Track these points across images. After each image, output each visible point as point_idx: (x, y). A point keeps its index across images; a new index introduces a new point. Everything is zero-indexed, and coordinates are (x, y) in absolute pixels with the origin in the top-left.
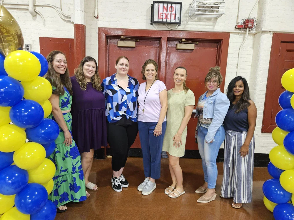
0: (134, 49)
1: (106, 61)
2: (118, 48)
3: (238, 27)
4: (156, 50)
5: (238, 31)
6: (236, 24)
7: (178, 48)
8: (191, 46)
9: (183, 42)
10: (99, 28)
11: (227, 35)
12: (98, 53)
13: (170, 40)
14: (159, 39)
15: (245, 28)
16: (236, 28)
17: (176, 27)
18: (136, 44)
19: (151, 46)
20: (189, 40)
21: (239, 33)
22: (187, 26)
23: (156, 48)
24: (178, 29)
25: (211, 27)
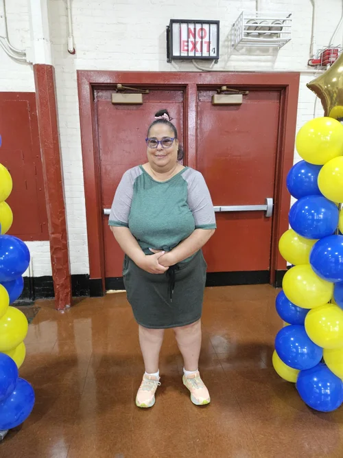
0: (141, 107)
1: (94, 131)
2: (112, 106)
3: (313, 63)
4: (179, 106)
5: (313, 70)
6: (309, 59)
7: (216, 101)
8: (237, 98)
9: (225, 91)
10: (78, 71)
11: (295, 76)
12: (78, 116)
13: (201, 88)
14: (183, 88)
15: (325, 65)
16: (309, 65)
17: (211, 66)
18: (143, 97)
19: (169, 100)
20: (234, 89)
21: (314, 73)
22: (229, 64)
23: (177, 104)
24: (214, 69)
25: (269, 64)
